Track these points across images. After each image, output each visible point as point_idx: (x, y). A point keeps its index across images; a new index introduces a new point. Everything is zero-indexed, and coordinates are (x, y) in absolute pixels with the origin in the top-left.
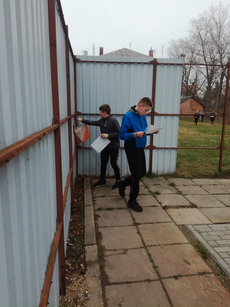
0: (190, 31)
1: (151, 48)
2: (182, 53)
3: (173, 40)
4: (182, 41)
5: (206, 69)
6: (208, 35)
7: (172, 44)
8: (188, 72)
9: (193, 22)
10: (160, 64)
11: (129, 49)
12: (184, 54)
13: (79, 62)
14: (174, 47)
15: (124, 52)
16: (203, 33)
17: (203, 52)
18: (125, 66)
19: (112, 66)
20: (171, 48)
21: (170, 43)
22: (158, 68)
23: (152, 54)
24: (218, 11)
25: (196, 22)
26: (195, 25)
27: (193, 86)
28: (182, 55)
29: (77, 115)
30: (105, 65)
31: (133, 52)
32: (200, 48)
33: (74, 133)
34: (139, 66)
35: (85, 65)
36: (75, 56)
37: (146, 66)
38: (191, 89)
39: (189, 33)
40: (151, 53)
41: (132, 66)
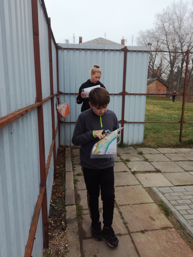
0: (156, 23)
1: (123, 38)
2: (149, 42)
3: (141, 31)
4: (149, 32)
5: (169, 55)
6: (171, 27)
9: (158, 16)
10: (130, 51)
11: (104, 38)
12: (151, 43)
13: (60, 49)
14: (142, 37)
15: (100, 40)
16: (166, 25)
17: (167, 41)
18: (100, 53)
19: (89, 52)
20: (140, 38)
21: (139, 34)
22: (129, 54)
23: (124, 43)
24: (178, 7)
25: (161, 16)
26: (160, 18)
27: (158, 70)
28: (149, 44)
29: (59, 94)
30: (83, 52)
31: (108, 41)
32: (164, 38)
33: (57, 110)
34: (112, 53)
35: (65, 51)
36: (57, 44)
37: (118, 53)
38: (157, 72)
39: (155, 25)
40: (123, 41)
41: (106, 53)
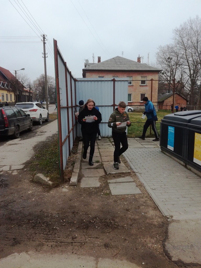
0: (174, 38)
1: (139, 56)
2: (169, 56)
4: (168, 47)
5: (189, 69)
7: (160, 49)
8: (174, 72)
9: (177, 31)
11: (122, 57)
12: (171, 57)
13: (77, 81)
14: (162, 52)
15: (117, 60)
16: (185, 40)
17: (186, 55)
20: (159, 53)
21: (158, 49)
24: (195, 23)
26: (178, 33)
28: (169, 58)
29: (76, 106)
32: (183, 52)
33: (75, 114)
36: (75, 78)
37: (110, 82)
38: (177, 86)
39: (174, 41)
40: (139, 59)
41: (103, 82)
